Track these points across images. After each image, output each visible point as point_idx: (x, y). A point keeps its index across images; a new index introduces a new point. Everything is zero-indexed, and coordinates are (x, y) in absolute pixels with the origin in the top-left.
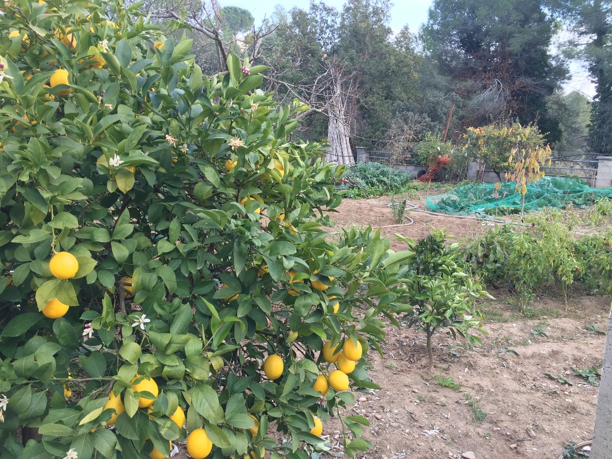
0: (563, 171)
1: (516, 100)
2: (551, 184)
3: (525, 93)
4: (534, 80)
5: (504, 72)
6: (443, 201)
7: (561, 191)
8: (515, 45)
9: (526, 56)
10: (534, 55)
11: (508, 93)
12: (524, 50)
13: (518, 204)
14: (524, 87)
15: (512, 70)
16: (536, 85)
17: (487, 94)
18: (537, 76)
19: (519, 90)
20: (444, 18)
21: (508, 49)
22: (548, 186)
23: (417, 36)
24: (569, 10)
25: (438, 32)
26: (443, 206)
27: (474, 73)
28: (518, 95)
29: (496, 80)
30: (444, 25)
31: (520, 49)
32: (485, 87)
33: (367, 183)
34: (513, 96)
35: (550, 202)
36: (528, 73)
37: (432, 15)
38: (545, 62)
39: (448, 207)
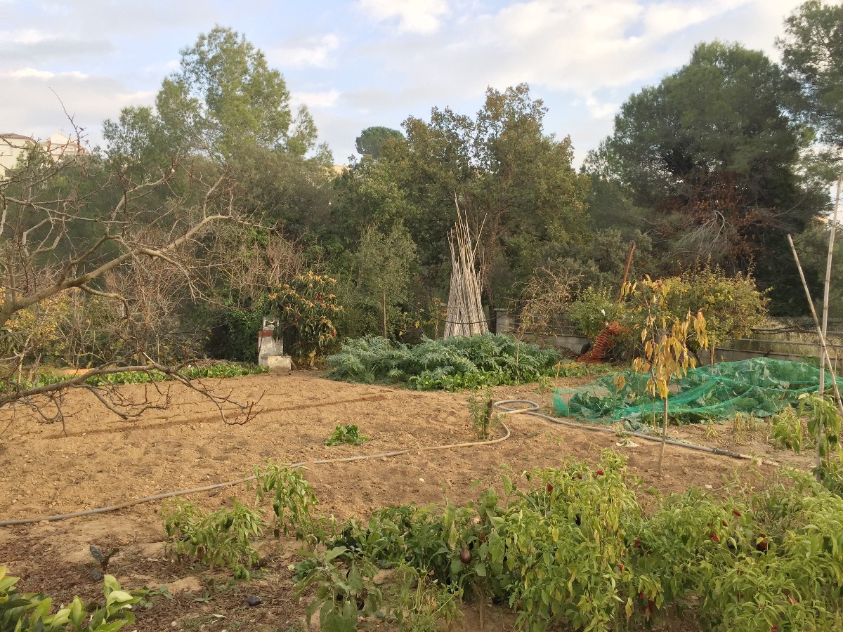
0: (802, 349)
1: (748, 240)
2: (767, 372)
3: (761, 230)
4: (773, 211)
5: (728, 200)
6: (576, 398)
7: (786, 384)
8: (741, 162)
9: (758, 177)
10: (770, 176)
11: (734, 231)
12: (755, 169)
13: (700, 406)
14: (760, 222)
15: (740, 197)
16: (777, 218)
17: (700, 232)
18: (777, 205)
19: (750, 225)
20: (639, 128)
21: (731, 168)
22: (762, 374)
23: (598, 154)
24: (820, 112)
25: (629, 147)
26: (576, 408)
27: (686, 202)
28: (750, 234)
29: (715, 211)
30: (638, 139)
31: (748, 167)
32: (699, 222)
33: (479, 366)
34: (743, 235)
35: (760, 401)
36: (764, 201)
37: (620, 124)
38: (790, 186)
39: (583, 409)
